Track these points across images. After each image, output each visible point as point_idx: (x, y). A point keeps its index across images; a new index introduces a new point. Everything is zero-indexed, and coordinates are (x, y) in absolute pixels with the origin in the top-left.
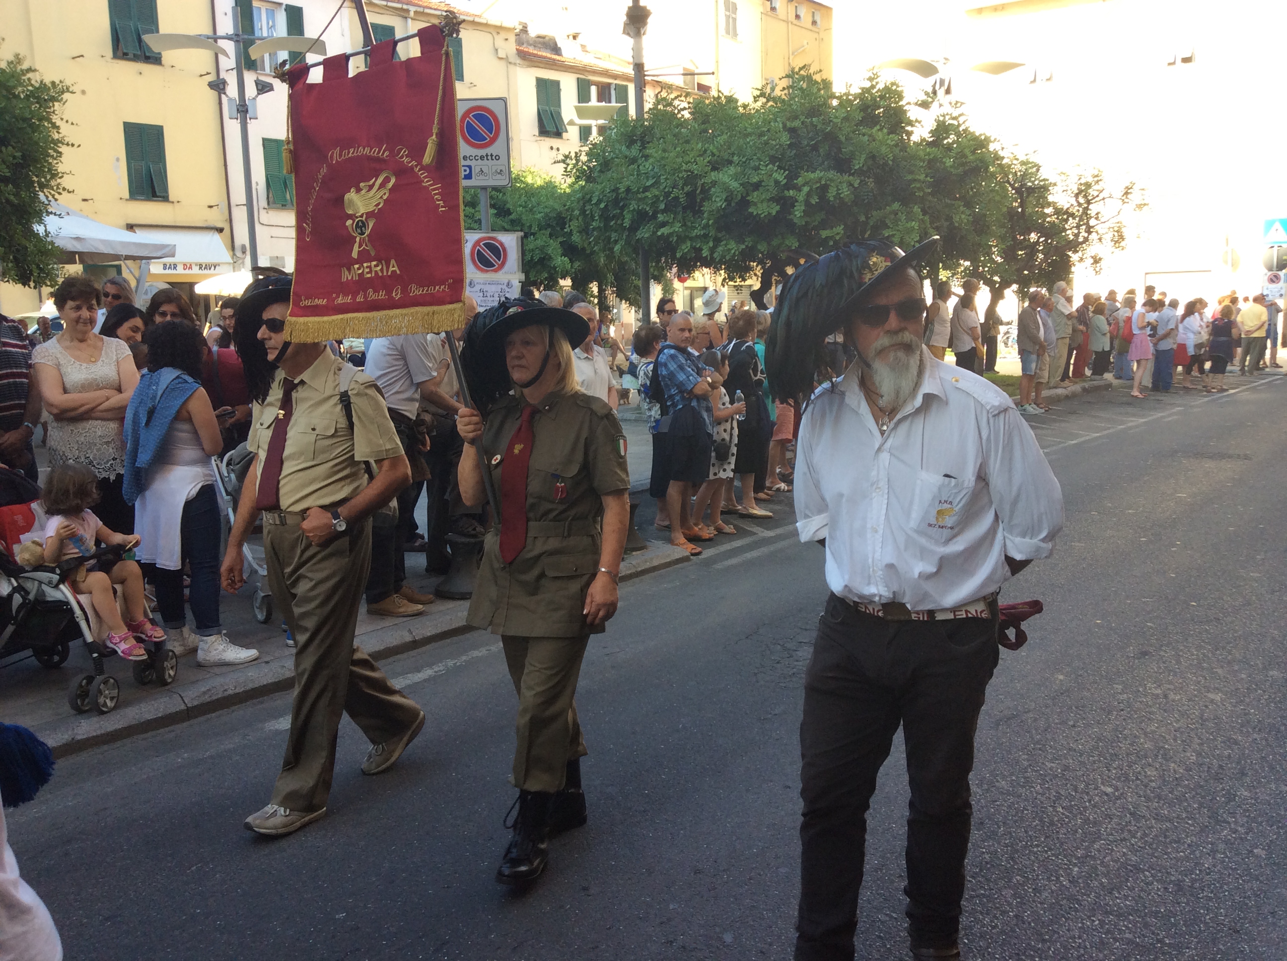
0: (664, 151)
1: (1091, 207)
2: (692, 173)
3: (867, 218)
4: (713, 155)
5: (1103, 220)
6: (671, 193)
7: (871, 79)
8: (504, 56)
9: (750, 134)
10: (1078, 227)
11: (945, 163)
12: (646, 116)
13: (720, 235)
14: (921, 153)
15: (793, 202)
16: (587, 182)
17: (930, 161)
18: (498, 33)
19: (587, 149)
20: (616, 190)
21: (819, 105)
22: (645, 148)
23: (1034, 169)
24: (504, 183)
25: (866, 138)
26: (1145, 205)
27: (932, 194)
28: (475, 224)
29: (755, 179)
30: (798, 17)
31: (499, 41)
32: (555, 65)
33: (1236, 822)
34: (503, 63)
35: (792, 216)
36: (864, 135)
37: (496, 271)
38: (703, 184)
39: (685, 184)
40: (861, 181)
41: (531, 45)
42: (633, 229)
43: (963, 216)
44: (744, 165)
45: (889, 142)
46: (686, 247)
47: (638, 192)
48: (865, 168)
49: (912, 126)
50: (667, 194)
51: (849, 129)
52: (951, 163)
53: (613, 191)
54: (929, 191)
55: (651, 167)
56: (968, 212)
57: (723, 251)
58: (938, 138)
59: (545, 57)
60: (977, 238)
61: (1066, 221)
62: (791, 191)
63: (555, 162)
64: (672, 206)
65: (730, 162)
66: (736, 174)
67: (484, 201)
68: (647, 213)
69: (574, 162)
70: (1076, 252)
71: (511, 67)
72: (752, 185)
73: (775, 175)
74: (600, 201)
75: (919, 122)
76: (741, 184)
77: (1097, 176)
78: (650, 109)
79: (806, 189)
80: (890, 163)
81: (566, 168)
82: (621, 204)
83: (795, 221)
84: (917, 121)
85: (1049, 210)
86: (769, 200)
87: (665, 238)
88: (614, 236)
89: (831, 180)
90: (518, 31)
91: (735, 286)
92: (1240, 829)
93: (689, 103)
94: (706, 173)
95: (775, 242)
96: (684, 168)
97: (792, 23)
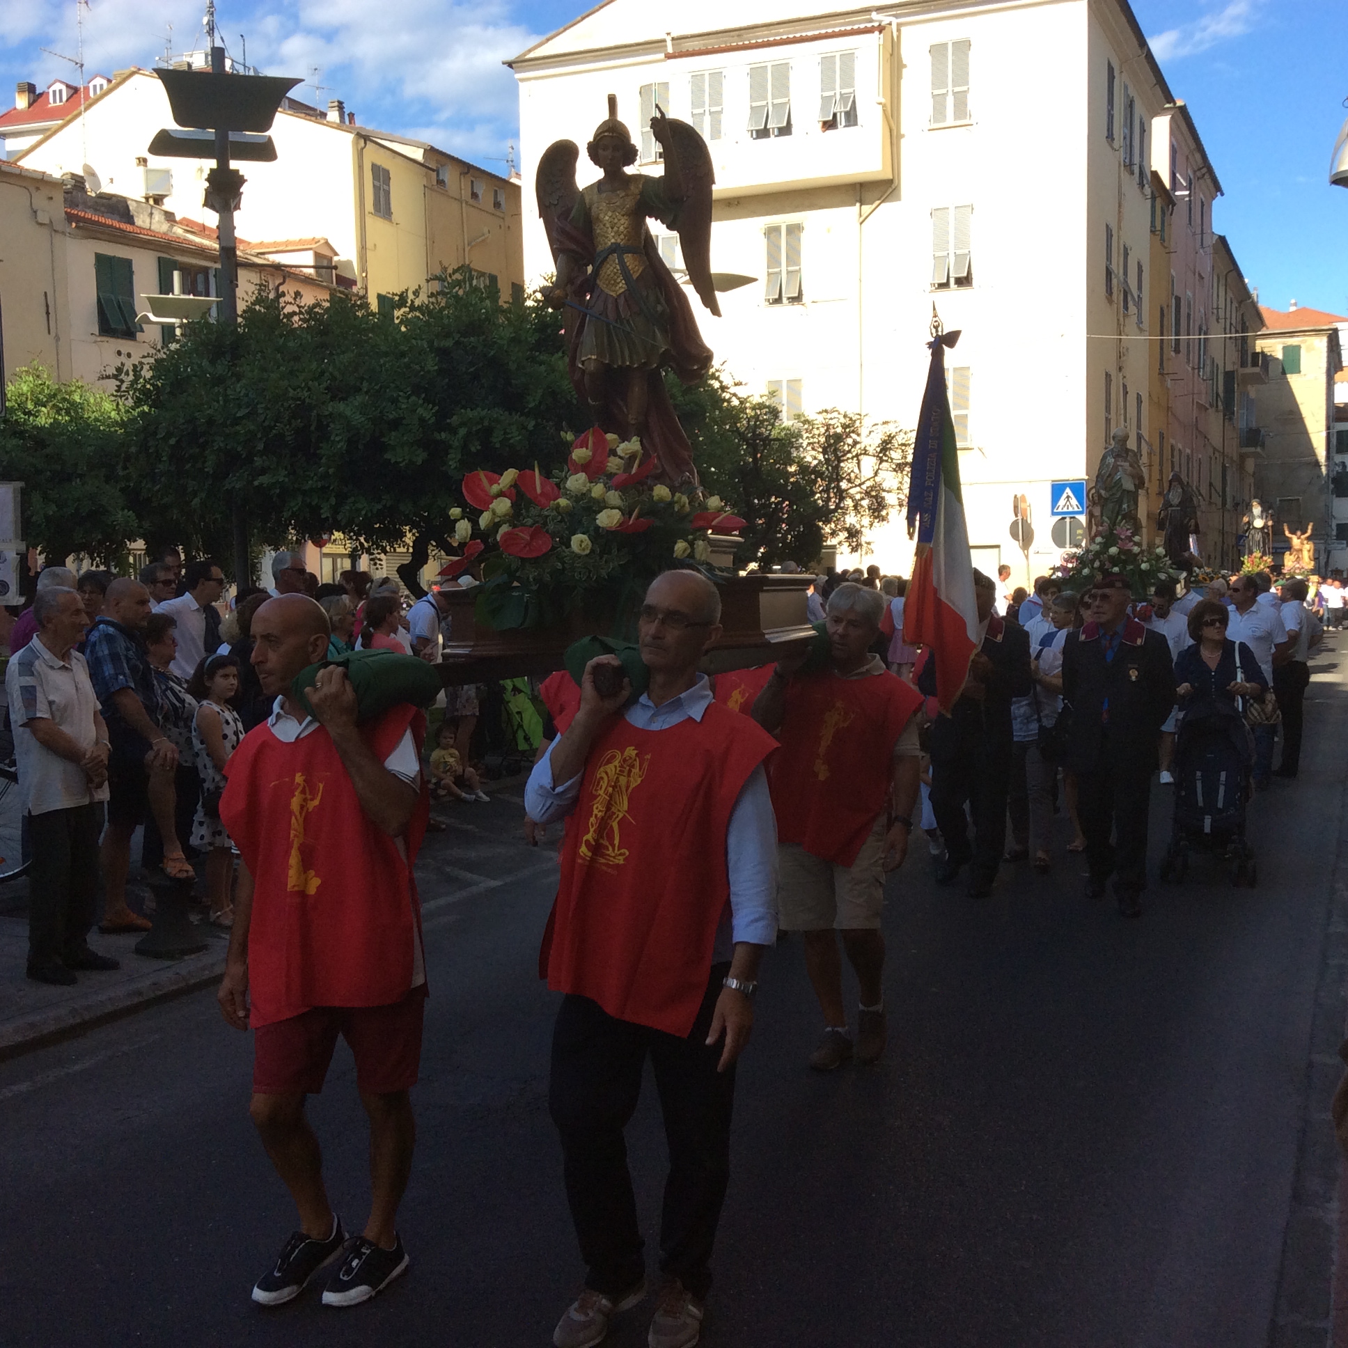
0: (263, 370)
1: (842, 464)
2: (304, 402)
4: (334, 378)
5: (858, 482)
6: (272, 428)
8: (47, 221)
9: (386, 354)
10: (827, 491)
12: (240, 320)
13: (345, 489)
15: (445, 447)
16: (151, 407)
18: (38, 189)
19: (152, 360)
20: (194, 420)
21: (481, 321)
22: (235, 365)
23: (772, 416)
25: (543, 368)
29: (392, 416)
30: (474, 195)
31: (40, 201)
32: (124, 237)
34: (45, 232)
35: (444, 468)
36: (541, 363)
38: (318, 418)
40: (537, 424)
41: (89, 207)
42: (219, 475)
44: (377, 394)
47: (225, 425)
48: (542, 407)
50: (267, 430)
51: (520, 354)
53: (189, 421)
55: (243, 391)
57: (350, 511)
59: (109, 226)
61: (815, 482)
62: (443, 435)
63: (103, 378)
64: (274, 446)
65: (358, 390)
66: (364, 406)
68: (238, 454)
69: (131, 377)
70: (827, 522)
71: (58, 239)
72: (387, 422)
73: (420, 411)
74: (169, 435)
76: (371, 420)
77: (848, 426)
78: (244, 311)
79: (462, 431)
81: (119, 387)
82: (201, 440)
83: (450, 473)
85: (792, 469)
86: (412, 444)
87: (265, 491)
88: (191, 485)
89: (496, 421)
90: (69, 186)
93: (299, 307)
95: (424, 502)
96: (291, 395)
97: (467, 202)
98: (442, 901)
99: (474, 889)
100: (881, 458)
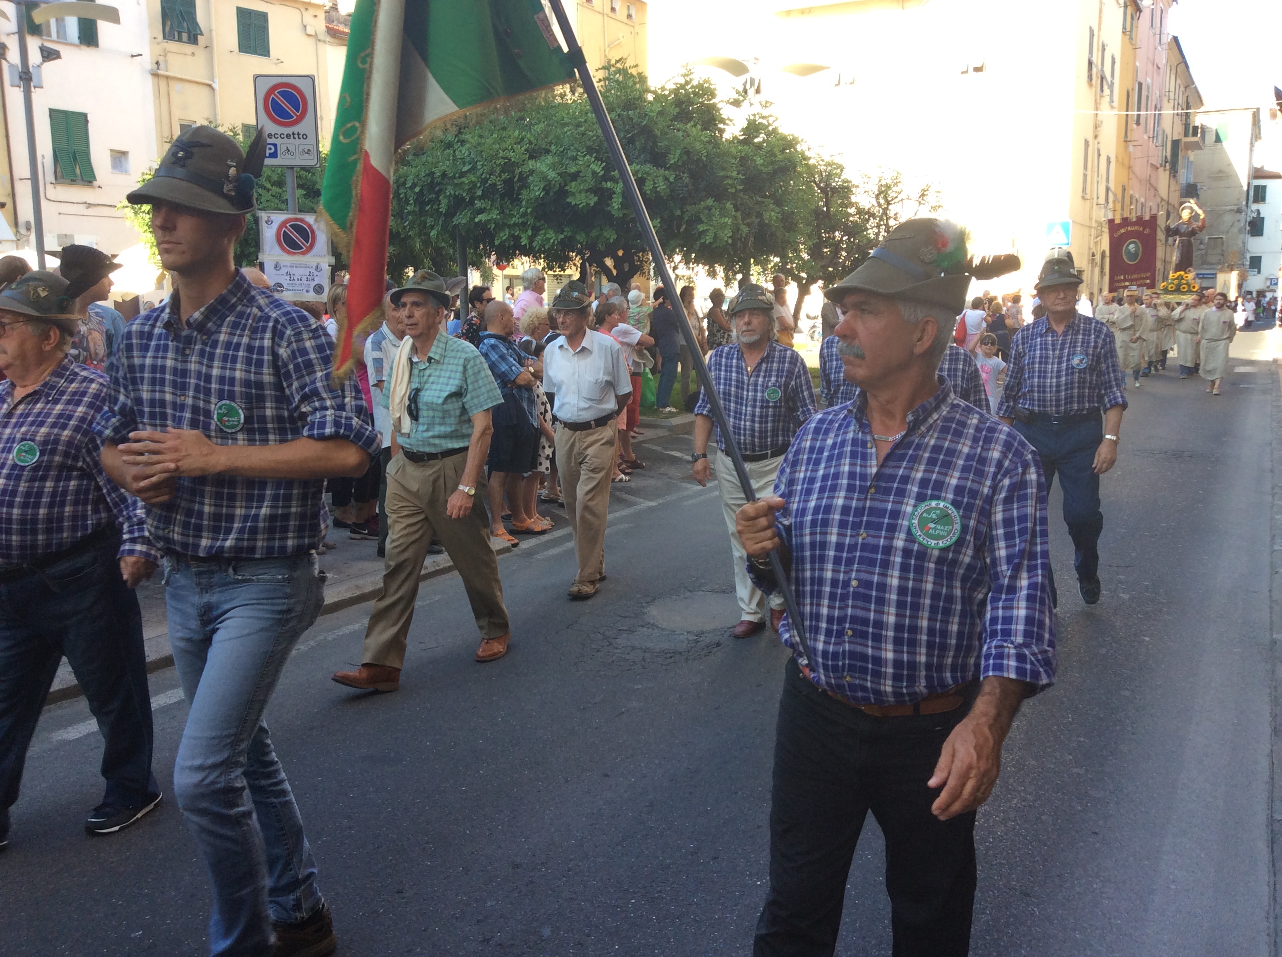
0: (481, 136)
1: (890, 207)
2: (510, 160)
3: (683, 213)
4: (530, 143)
6: (488, 179)
7: (685, 75)
8: (313, 33)
9: (567, 124)
10: (878, 226)
11: (755, 161)
13: (538, 224)
14: (733, 150)
15: (610, 194)
17: (742, 158)
18: (307, 9)
20: (432, 174)
21: (634, 99)
22: (460, 133)
23: (838, 171)
24: (313, 162)
25: (680, 134)
26: (939, 206)
27: (744, 191)
28: (281, 204)
29: (573, 169)
30: (613, 9)
31: (308, 17)
33: (1024, 790)
34: (311, 41)
35: (609, 208)
36: (678, 130)
37: (304, 253)
38: (520, 173)
39: (501, 172)
40: (677, 176)
41: (341, 23)
42: (450, 214)
43: (773, 214)
44: (562, 154)
45: (702, 138)
46: (504, 235)
47: (454, 177)
48: (680, 163)
49: (725, 124)
50: (485, 180)
51: (664, 124)
52: (762, 161)
53: (428, 175)
54: (741, 188)
55: (467, 153)
56: (778, 209)
57: (542, 240)
58: (749, 136)
60: (787, 234)
61: (868, 220)
62: (608, 183)
64: (489, 193)
65: (548, 152)
66: (553, 164)
67: (291, 181)
68: (463, 199)
71: (321, 45)
72: (569, 175)
73: (593, 166)
74: (414, 185)
75: (731, 121)
76: (559, 174)
77: (896, 178)
80: (704, 159)
82: (437, 189)
83: (613, 213)
84: (729, 119)
85: (852, 211)
86: (587, 191)
87: (483, 225)
88: (430, 221)
89: (648, 174)
90: (327, 8)
91: (555, 276)
92: (1028, 796)
94: (524, 161)
95: (594, 233)
96: (501, 155)
97: (607, 15)
98: (617, 514)
99: (638, 507)
100: (920, 203)
